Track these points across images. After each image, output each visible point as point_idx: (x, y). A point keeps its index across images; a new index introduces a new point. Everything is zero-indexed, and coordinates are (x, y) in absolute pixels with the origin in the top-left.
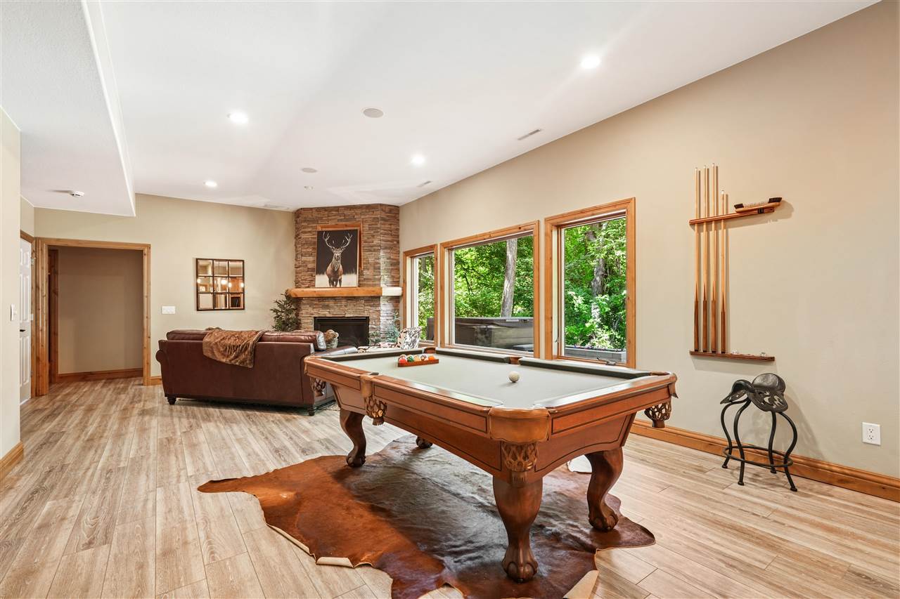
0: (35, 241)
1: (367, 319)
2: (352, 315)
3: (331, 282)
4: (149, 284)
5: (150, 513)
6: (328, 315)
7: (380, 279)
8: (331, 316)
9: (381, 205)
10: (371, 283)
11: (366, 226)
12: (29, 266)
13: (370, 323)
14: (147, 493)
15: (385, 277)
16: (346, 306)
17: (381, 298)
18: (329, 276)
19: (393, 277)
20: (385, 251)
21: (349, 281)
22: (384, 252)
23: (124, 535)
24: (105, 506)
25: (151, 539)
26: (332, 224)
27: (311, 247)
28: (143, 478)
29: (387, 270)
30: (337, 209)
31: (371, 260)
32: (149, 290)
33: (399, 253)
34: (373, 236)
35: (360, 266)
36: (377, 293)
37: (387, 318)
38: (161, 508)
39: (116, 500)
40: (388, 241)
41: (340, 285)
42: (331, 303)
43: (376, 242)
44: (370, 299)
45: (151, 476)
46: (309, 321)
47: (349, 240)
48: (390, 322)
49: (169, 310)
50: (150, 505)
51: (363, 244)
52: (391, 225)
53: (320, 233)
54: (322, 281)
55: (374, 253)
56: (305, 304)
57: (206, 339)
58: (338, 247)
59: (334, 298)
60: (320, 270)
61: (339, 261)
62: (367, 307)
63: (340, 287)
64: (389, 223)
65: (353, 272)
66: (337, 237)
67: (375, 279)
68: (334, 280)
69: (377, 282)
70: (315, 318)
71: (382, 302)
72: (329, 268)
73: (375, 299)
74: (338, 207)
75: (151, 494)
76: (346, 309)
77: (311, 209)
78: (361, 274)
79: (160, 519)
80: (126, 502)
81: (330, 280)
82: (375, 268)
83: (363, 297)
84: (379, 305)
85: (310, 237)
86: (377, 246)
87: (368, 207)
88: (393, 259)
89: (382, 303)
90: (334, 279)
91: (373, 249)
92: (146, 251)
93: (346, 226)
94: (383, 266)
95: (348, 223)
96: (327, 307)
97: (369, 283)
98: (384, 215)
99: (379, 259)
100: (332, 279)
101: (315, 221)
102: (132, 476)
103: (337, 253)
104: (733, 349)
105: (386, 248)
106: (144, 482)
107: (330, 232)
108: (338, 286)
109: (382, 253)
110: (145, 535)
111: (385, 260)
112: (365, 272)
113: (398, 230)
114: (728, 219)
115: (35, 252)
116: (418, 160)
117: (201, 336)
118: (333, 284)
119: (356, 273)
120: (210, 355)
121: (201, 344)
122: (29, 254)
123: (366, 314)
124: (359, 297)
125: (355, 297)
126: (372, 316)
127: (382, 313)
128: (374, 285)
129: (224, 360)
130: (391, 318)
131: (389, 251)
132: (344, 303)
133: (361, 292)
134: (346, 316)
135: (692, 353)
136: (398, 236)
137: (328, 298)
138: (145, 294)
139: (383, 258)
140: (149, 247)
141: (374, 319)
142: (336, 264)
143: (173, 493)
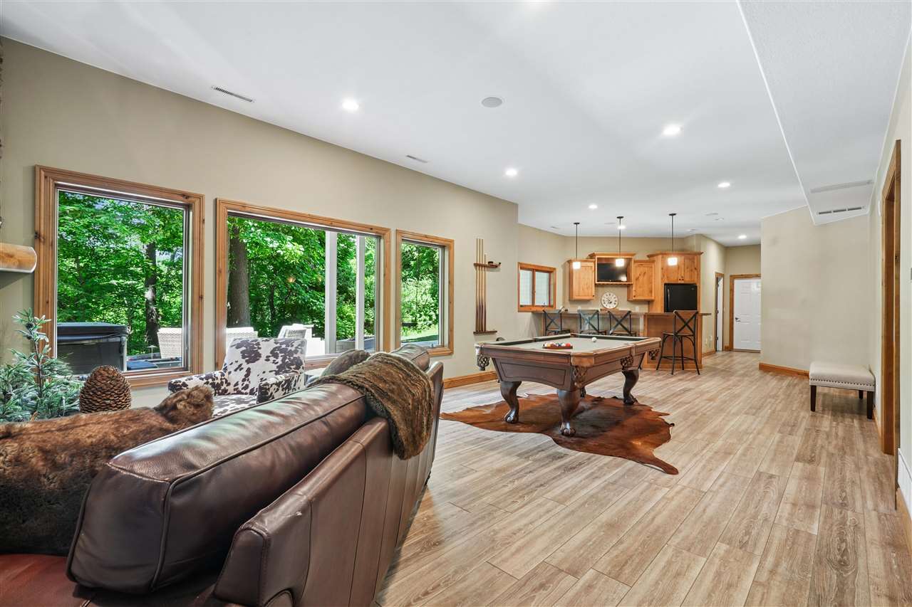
5: (725, 475)
14: (717, 492)
23: (748, 471)
24: (757, 498)
25: (733, 462)
28: (710, 512)
38: (716, 475)
39: (746, 500)
45: (702, 506)
50: (722, 480)
75: (714, 490)
79: (721, 468)
80: (738, 493)
102: (720, 520)
104: (488, 329)
106: (713, 505)
110: (735, 465)
114: (485, 266)
135: (474, 333)
143: (697, 480)
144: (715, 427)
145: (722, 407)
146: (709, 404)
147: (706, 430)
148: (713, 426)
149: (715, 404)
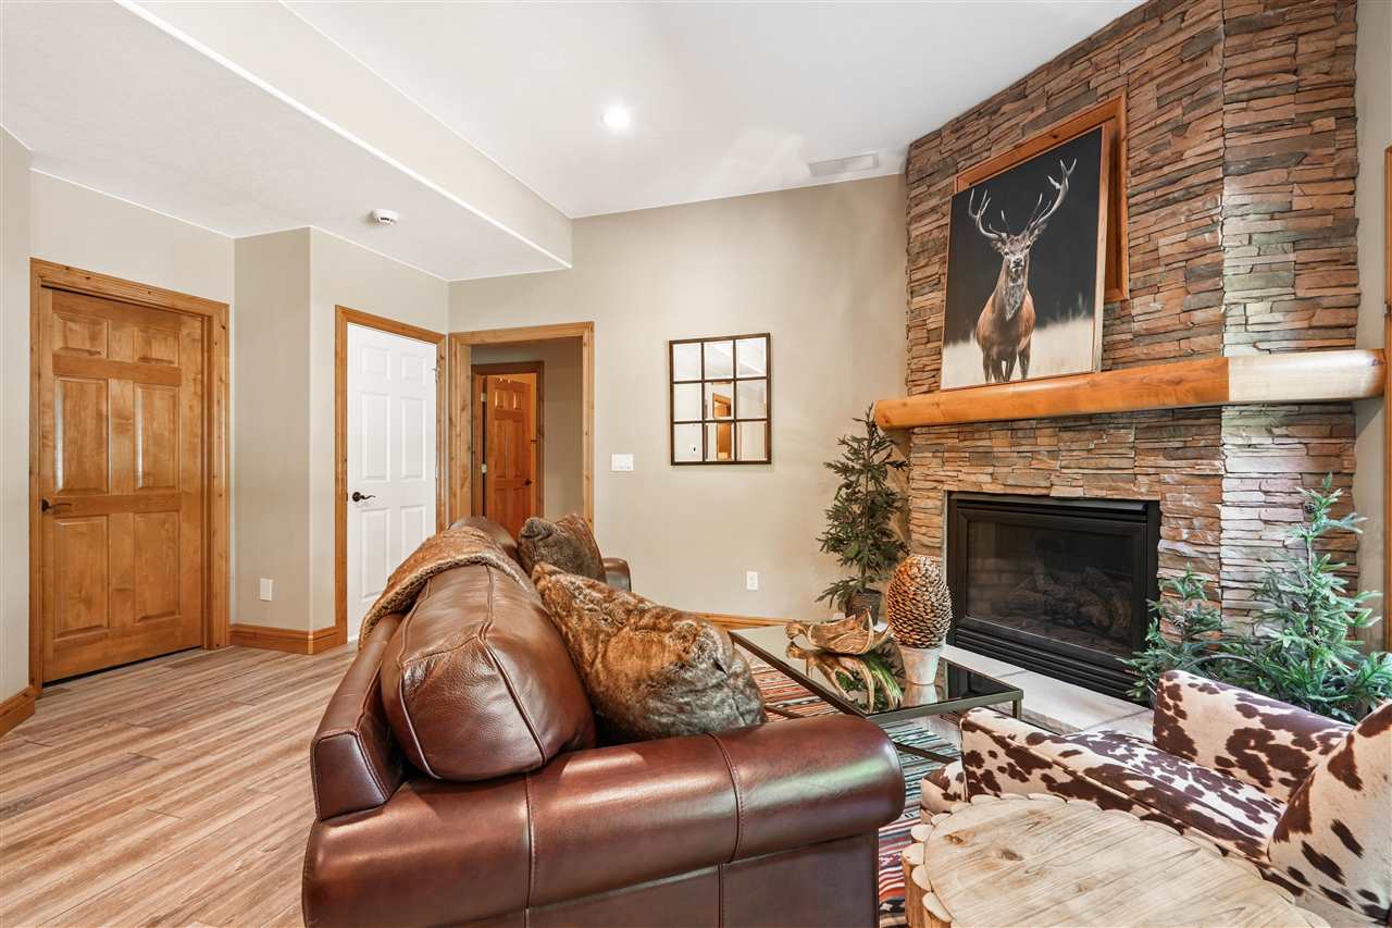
1: (1150, 514)
2: (1079, 493)
3: (991, 365)
6: (989, 488)
7: (1219, 326)
8: (999, 489)
10: (1170, 347)
11: (1146, 97)
13: (1164, 530)
15: (1252, 308)
16: (1053, 454)
17: (1227, 413)
18: (986, 345)
19: (1309, 304)
20: (1261, 177)
21: (1064, 351)
22: (1246, 191)
27: (936, 258)
29: (1265, 275)
30: (1019, 89)
31: (1168, 244)
33: (1351, 174)
34: (1181, 130)
35: (1113, 281)
36: (1197, 394)
37: (1267, 514)
40: (1279, 125)
41: (1024, 372)
42: (999, 443)
43: (1197, 148)
44: (1167, 420)
46: (930, 503)
47: (1061, 187)
48: (1292, 537)
49: (623, 462)
51: (1129, 182)
52: (1294, 38)
53: (960, 202)
54: (963, 364)
55: (1184, 207)
56: (921, 449)
58: (1016, 229)
59: (1008, 424)
60: (957, 328)
61: (1024, 280)
62: (1151, 460)
63: (1024, 380)
64: (1281, 32)
65: (1076, 313)
66: (1020, 192)
67: (1191, 327)
68: (1001, 357)
69: (1199, 342)
70: (950, 493)
71: (1231, 436)
72: (987, 315)
74: (1024, 82)
76: (1056, 464)
77: (938, 134)
78: (1116, 315)
81: (987, 358)
82: (1191, 276)
83: (1132, 414)
84: (1215, 449)
85: (933, 225)
86: (1207, 166)
88: (1309, 213)
89: (1228, 438)
90: (1005, 351)
93: (1054, 136)
94: (1235, 260)
95: (1059, 125)
96: (985, 458)
97: (1157, 350)
99: (1214, 225)
100: (995, 350)
101: (950, 165)
103: (1016, 252)
105: (1257, 165)
107: (993, 185)
108: (1017, 374)
109: (1232, 194)
111: (1255, 223)
112: (1138, 305)
118: (997, 370)
119: (1091, 313)
123: (1142, 490)
124: (1110, 414)
125: (1090, 417)
126: (1179, 499)
127: (1231, 489)
130: (1299, 514)
131: (1279, 174)
132: (1045, 441)
133: (1115, 393)
134: (1054, 493)
136: (1351, 84)
137: (987, 424)
140: (593, 326)
141: (1189, 516)
142: (1010, 293)
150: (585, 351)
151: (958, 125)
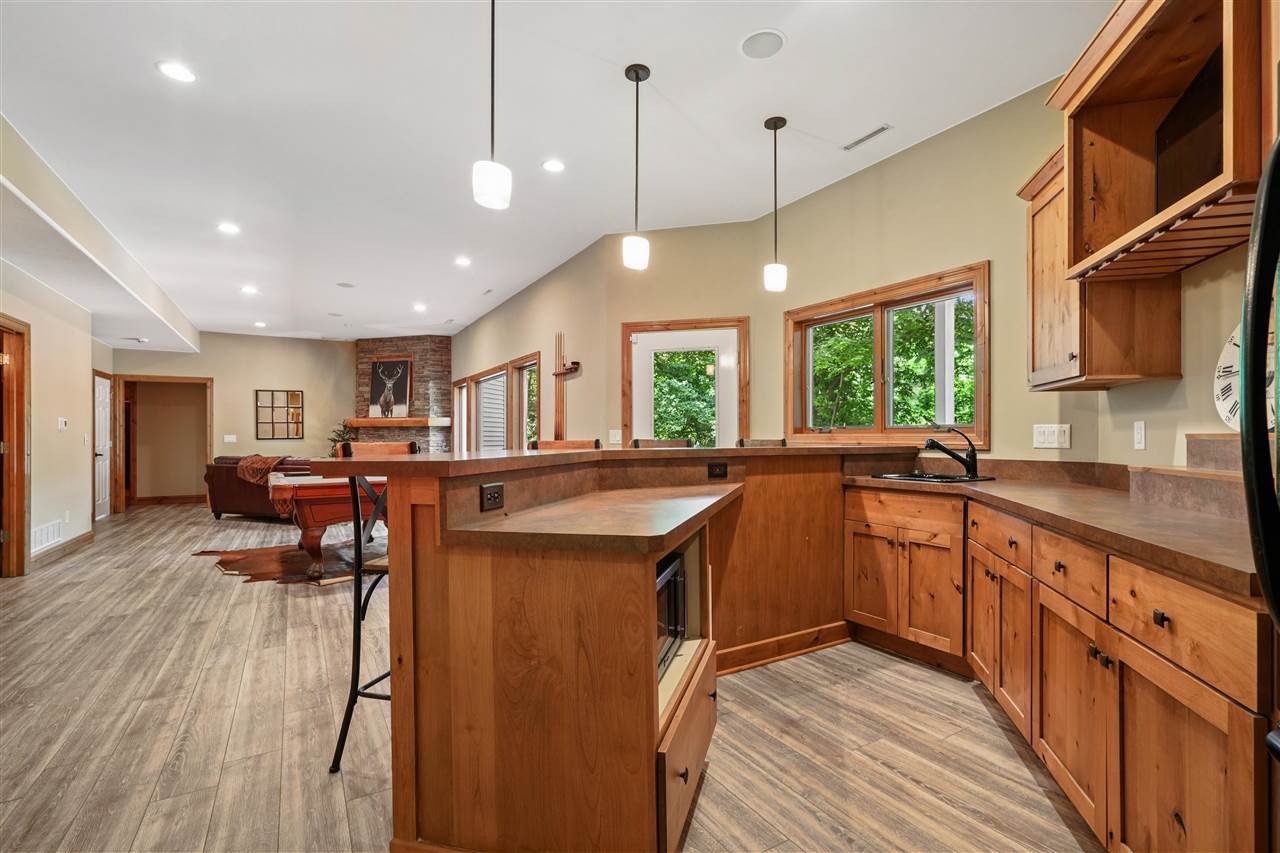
0: (113, 378)
3: (383, 412)
4: (212, 414)
7: (429, 410)
9: (430, 336)
10: (420, 413)
11: (417, 357)
12: (108, 400)
15: (435, 407)
16: (399, 436)
17: (431, 428)
18: (381, 406)
19: (443, 408)
20: (435, 381)
21: (400, 411)
22: (434, 383)
26: (387, 355)
27: (367, 378)
29: (436, 400)
30: (391, 340)
31: (421, 391)
32: (212, 420)
33: (448, 383)
34: (425, 367)
35: (411, 396)
36: (426, 423)
37: (437, 448)
40: (439, 371)
41: (392, 415)
43: (426, 372)
44: (420, 429)
47: (400, 371)
49: (231, 438)
51: (414, 375)
52: (442, 355)
53: (374, 364)
54: (375, 411)
55: (424, 383)
56: (361, 434)
57: (241, 463)
59: (388, 428)
60: (374, 401)
61: (391, 391)
62: (418, 437)
64: (440, 354)
65: (403, 402)
66: (390, 368)
67: (424, 409)
69: (425, 413)
72: (382, 399)
73: (424, 429)
74: (392, 338)
76: (399, 438)
77: (367, 340)
78: (411, 404)
81: (382, 410)
82: (425, 399)
83: (413, 427)
84: (428, 435)
85: (366, 367)
86: (428, 377)
87: (419, 338)
88: (442, 389)
89: (431, 433)
90: (386, 409)
91: (424, 380)
92: (209, 384)
93: (399, 357)
94: (432, 397)
95: (401, 354)
96: (382, 437)
97: (418, 413)
98: (433, 346)
99: (428, 389)
100: (384, 409)
101: (371, 352)
103: (390, 384)
105: (436, 379)
107: (383, 363)
108: (390, 415)
109: (431, 384)
111: (435, 390)
112: (416, 403)
113: (450, 360)
115: (113, 388)
116: (420, 307)
117: (238, 460)
118: (385, 414)
119: (406, 403)
120: (242, 476)
121: (236, 468)
122: (108, 389)
124: (410, 427)
125: (406, 427)
126: (423, 446)
127: (431, 443)
128: (424, 416)
129: (252, 481)
130: (441, 448)
131: (439, 381)
132: (397, 432)
133: (412, 422)
136: (450, 366)
137: (383, 428)
138: (208, 423)
139: (432, 389)
140: (211, 380)
141: (425, 449)
142: (388, 394)
144: (173, 587)
145: (171, 615)
146: (197, 613)
147: (183, 581)
148: (177, 586)
149: (185, 617)
150: (208, 391)
151: (375, 340)
